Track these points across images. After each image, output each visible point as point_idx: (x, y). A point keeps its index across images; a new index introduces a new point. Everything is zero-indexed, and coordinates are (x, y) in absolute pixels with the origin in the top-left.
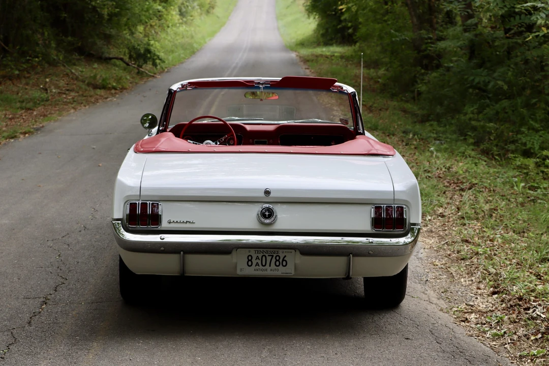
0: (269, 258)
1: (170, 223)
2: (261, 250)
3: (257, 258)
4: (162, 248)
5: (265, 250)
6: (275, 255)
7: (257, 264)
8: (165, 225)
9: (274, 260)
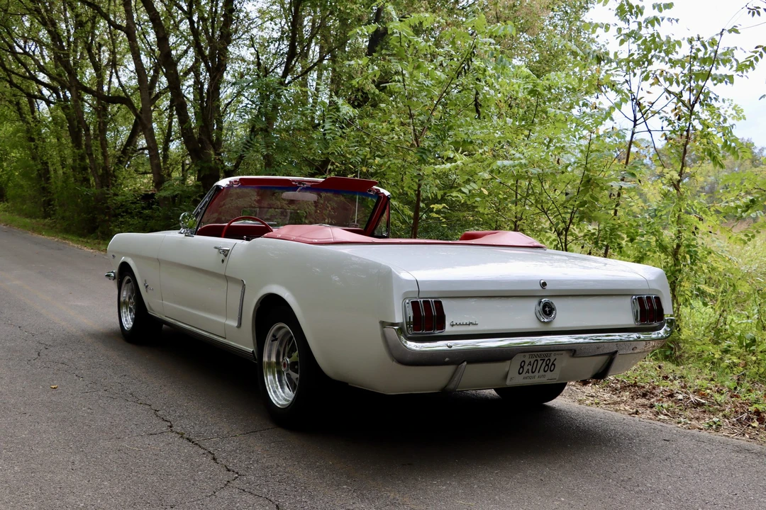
0: (540, 362)
1: (453, 325)
2: (536, 353)
3: (530, 364)
4: (447, 359)
5: (539, 353)
6: (546, 359)
7: (528, 372)
8: (449, 329)
9: (544, 364)
